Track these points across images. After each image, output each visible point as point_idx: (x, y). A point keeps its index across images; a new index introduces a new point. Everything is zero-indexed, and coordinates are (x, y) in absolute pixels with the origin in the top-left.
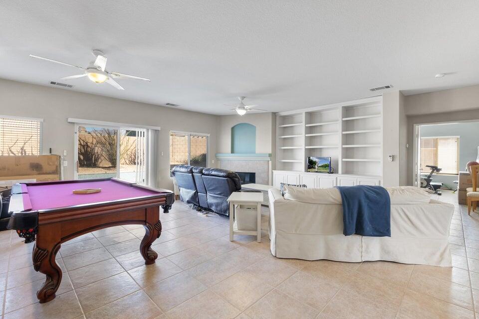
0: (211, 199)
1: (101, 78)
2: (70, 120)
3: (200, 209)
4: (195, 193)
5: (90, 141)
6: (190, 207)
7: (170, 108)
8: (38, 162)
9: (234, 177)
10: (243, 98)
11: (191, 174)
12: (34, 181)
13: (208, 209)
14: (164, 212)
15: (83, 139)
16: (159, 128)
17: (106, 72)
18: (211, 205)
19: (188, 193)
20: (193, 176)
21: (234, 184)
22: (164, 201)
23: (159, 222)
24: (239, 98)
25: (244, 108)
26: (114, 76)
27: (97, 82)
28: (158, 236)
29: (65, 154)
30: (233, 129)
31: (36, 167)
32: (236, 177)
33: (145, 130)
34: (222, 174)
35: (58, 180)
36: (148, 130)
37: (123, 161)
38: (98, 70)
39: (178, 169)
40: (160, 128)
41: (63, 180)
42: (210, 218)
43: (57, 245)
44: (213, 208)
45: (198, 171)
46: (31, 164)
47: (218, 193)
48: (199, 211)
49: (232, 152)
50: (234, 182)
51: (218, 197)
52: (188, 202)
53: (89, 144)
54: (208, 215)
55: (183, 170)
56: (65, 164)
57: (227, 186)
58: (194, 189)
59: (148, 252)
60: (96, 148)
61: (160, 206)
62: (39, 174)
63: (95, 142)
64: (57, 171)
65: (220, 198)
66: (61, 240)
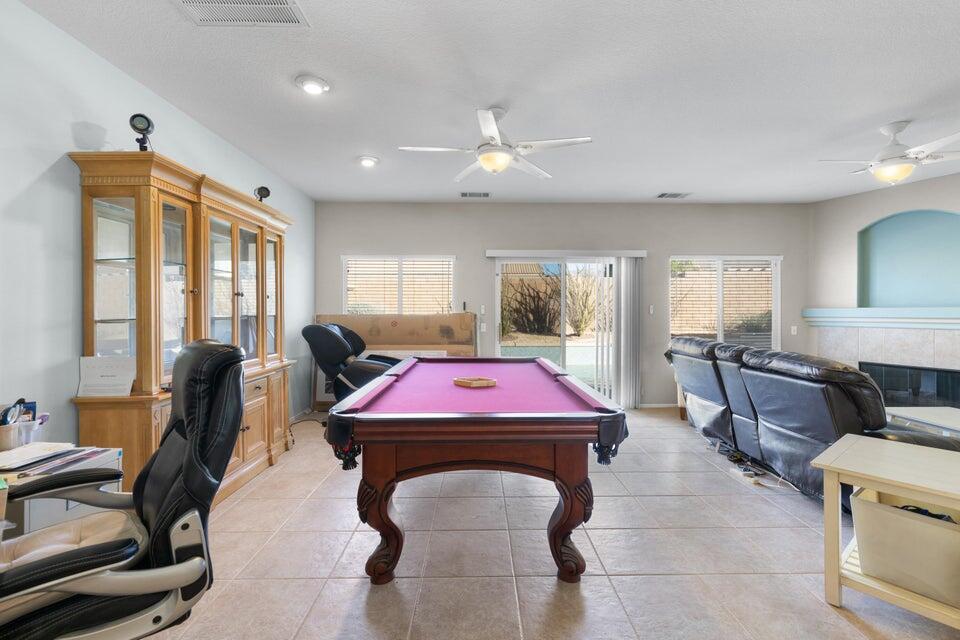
0: (769, 436)
1: (500, 161)
2: (490, 253)
3: (739, 458)
4: (724, 413)
5: (543, 289)
6: (714, 445)
7: (670, 205)
8: (447, 324)
9: (851, 383)
10: (900, 125)
11: (710, 362)
12: (444, 354)
13: (760, 464)
14: (600, 461)
15: (533, 286)
16: (642, 253)
17: (508, 146)
18: (772, 455)
19: (705, 408)
20: (716, 368)
21: (853, 407)
22: (591, 432)
23: (586, 483)
24: (884, 131)
25: (904, 157)
26: (522, 152)
27: (494, 171)
28: (586, 517)
29: (483, 312)
30: (864, 235)
31: (446, 332)
32: (862, 382)
33: (613, 261)
34: (805, 370)
35: (472, 356)
36: (619, 259)
37: (594, 324)
38: (493, 146)
39: (679, 346)
40: (645, 252)
41: (479, 356)
42: (767, 492)
43: (389, 483)
44: (778, 466)
45: (728, 354)
46: (441, 327)
47: (795, 425)
48: (735, 462)
49: (864, 300)
50: (854, 398)
51: (790, 438)
52: (707, 432)
53: (541, 295)
54: (762, 480)
55: (693, 349)
56: (483, 328)
57: (825, 411)
58: (722, 401)
59: (563, 550)
60: (552, 302)
61: (591, 445)
62: (450, 343)
63: (549, 292)
64: (471, 341)
65: (800, 440)
66: (397, 476)
